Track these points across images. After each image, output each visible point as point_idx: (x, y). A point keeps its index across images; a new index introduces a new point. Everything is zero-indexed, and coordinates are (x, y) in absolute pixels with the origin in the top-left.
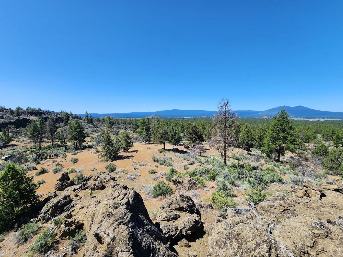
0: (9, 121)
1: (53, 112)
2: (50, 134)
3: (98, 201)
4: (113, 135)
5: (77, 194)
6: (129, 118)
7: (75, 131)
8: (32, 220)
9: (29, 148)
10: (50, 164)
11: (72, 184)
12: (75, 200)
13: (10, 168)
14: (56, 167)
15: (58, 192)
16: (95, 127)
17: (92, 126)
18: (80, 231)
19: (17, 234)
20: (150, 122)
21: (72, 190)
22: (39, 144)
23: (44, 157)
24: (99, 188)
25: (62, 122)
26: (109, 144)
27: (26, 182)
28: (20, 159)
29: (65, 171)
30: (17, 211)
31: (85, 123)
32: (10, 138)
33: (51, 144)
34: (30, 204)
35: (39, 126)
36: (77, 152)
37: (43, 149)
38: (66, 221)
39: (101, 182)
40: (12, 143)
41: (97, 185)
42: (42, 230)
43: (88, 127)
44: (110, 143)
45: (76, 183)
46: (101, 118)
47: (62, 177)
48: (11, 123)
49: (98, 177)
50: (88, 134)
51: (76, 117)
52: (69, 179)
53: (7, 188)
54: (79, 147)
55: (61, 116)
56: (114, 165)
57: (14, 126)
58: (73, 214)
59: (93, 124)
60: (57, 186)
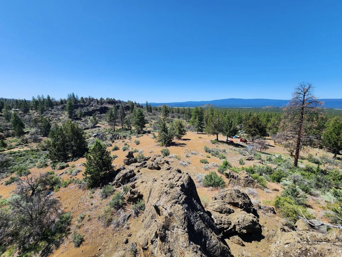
0: (96, 108)
1: (123, 101)
2: (120, 119)
3: (154, 179)
4: (168, 123)
5: (139, 170)
6: (182, 108)
7: (138, 118)
8: (110, 183)
9: (108, 129)
10: (121, 143)
11: (135, 161)
12: (138, 175)
13: (97, 143)
14: (124, 146)
15: (126, 166)
16: (153, 115)
17: (151, 114)
18: (141, 201)
19: (101, 190)
20: (203, 112)
21: (136, 166)
22: (114, 127)
23: (117, 138)
24: (155, 168)
25: (129, 110)
26: (164, 131)
27: (106, 154)
28: (102, 137)
29: (130, 150)
30: (101, 174)
31: (145, 111)
32: (97, 121)
33: (121, 127)
34: (108, 172)
35: (113, 113)
36: (139, 135)
37: (116, 131)
38: (131, 190)
39: (157, 163)
40: (98, 125)
41: (154, 165)
42: (116, 193)
43: (147, 115)
45: (138, 161)
46: (158, 107)
47: (128, 154)
48: (97, 110)
49: (155, 159)
50: (147, 121)
51: (139, 106)
52: (133, 157)
53: (96, 157)
54: (141, 132)
55: (128, 105)
56: (168, 150)
57: (99, 112)
58: (136, 185)
59: (151, 112)
60: (125, 161)
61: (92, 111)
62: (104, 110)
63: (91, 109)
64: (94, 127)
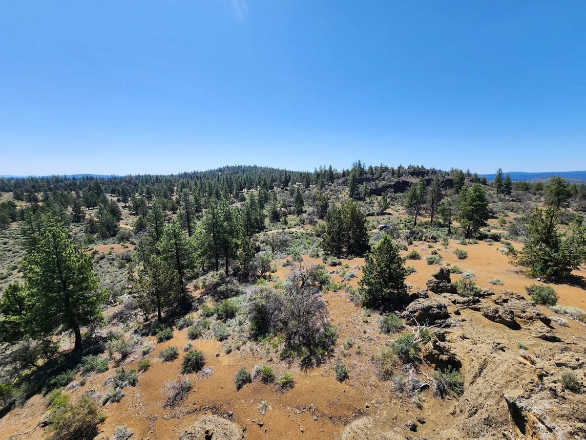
0: (389, 183)
1: (440, 171)
2: (430, 204)
3: (499, 344)
4: (564, 223)
5: (458, 310)
7: (471, 205)
8: (397, 312)
9: (403, 220)
10: (424, 248)
11: (453, 290)
12: (453, 319)
13: (386, 239)
14: (430, 256)
15: (430, 293)
16: (512, 200)
17: (507, 197)
18: (454, 372)
19: (382, 318)
21: (452, 300)
22: (415, 217)
23: (418, 237)
24: (502, 321)
25: (451, 188)
26: (546, 242)
27: (398, 262)
28: (392, 231)
29: (444, 265)
30: (385, 292)
31: (491, 192)
32: (387, 205)
33: (430, 219)
34: (397, 292)
35: (418, 192)
36: (467, 240)
37: (419, 225)
38: (436, 341)
39: (512, 312)
40: (388, 211)
41: (500, 313)
42: (404, 332)
43: (496, 200)
44: (549, 238)
45: (459, 292)
46: (533, 182)
47: (439, 273)
48: (390, 186)
49: (506, 301)
50: (494, 213)
51: (476, 179)
52: (449, 281)
53: (380, 262)
54: (473, 234)
55: (450, 177)
56: (552, 292)
57: (393, 190)
58: (448, 337)
59: (509, 193)
60: (431, 283)
61: (383, 187)
62: (401, 187)
63: (381, 184)
64: (382, 213)
